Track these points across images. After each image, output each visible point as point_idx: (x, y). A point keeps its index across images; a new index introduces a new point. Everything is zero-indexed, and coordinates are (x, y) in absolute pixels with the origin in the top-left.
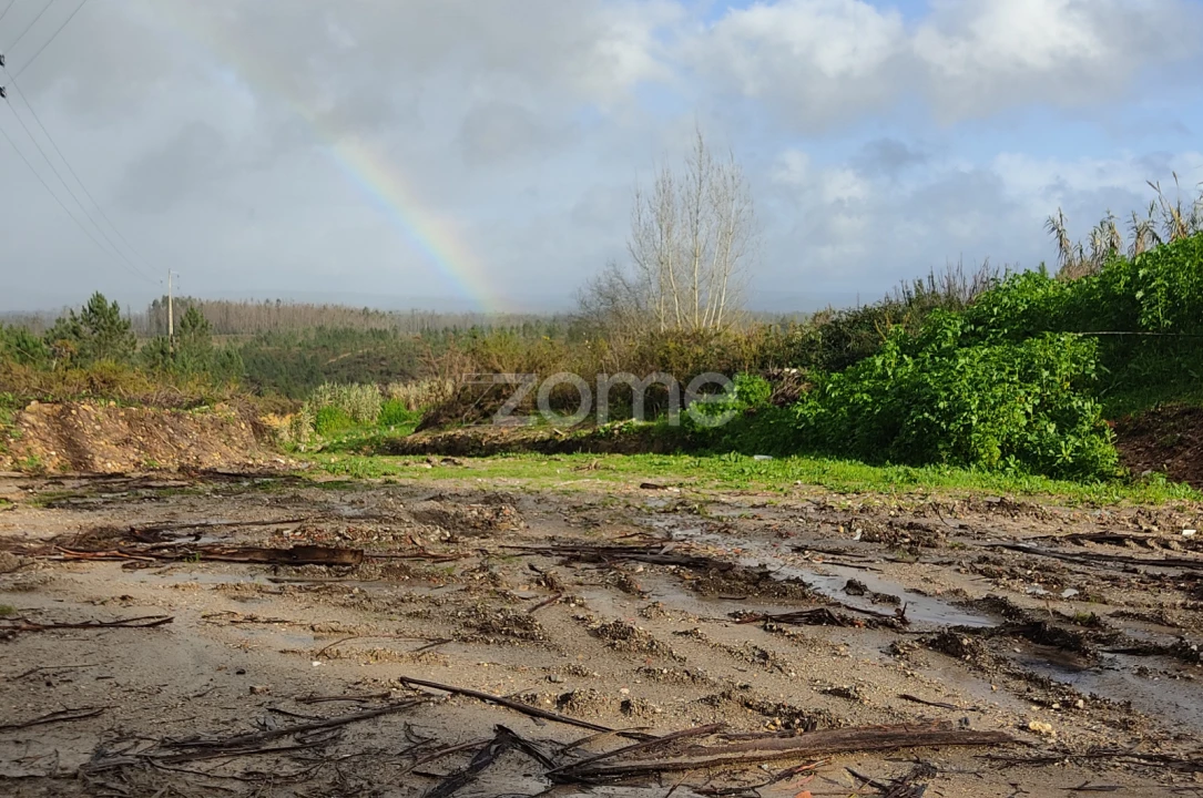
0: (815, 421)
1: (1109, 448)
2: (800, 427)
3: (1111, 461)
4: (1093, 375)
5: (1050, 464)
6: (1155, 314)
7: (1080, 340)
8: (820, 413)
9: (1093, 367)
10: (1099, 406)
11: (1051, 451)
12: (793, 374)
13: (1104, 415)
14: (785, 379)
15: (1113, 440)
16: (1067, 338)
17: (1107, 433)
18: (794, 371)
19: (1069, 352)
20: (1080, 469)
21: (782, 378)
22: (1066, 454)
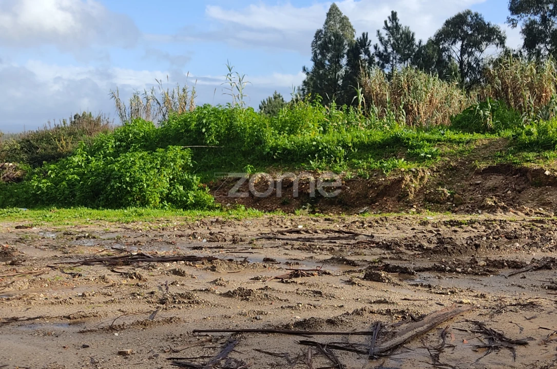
0: (47, 189)
1: (209, 196)
2: (38, 193)
3: (212, 201)
4: (191, 165)
5: (184, 204)
6: (211, 139)
7: (184, 149)
8: (48, 185)
9: (190, 161)
10: (199, 178)
11: (184, 198)
12: (12, 166)
13: (201, 182)
14: (7, 169)
15: (209, 192)
16: (178, 148)
17: (206, 189)
18: (11, 164)
19: (179, 154)
20: (198, 205)
21: (5, 168)
22: (191, 199)
